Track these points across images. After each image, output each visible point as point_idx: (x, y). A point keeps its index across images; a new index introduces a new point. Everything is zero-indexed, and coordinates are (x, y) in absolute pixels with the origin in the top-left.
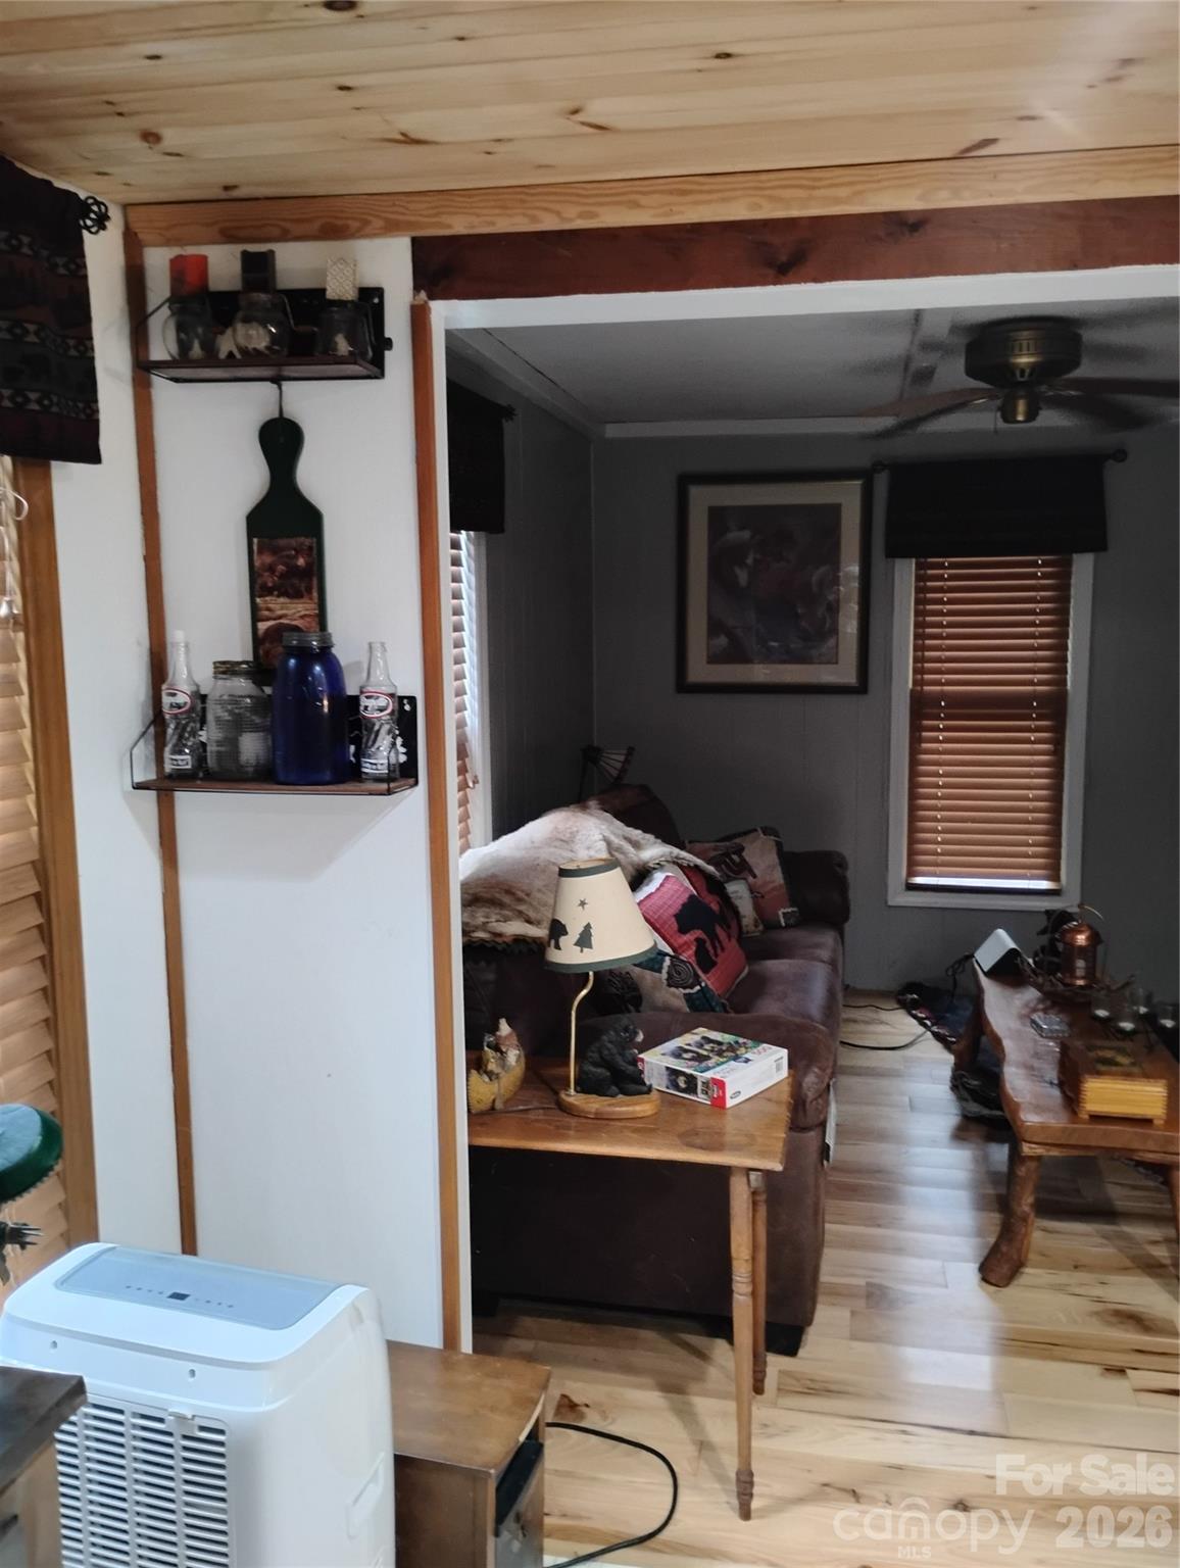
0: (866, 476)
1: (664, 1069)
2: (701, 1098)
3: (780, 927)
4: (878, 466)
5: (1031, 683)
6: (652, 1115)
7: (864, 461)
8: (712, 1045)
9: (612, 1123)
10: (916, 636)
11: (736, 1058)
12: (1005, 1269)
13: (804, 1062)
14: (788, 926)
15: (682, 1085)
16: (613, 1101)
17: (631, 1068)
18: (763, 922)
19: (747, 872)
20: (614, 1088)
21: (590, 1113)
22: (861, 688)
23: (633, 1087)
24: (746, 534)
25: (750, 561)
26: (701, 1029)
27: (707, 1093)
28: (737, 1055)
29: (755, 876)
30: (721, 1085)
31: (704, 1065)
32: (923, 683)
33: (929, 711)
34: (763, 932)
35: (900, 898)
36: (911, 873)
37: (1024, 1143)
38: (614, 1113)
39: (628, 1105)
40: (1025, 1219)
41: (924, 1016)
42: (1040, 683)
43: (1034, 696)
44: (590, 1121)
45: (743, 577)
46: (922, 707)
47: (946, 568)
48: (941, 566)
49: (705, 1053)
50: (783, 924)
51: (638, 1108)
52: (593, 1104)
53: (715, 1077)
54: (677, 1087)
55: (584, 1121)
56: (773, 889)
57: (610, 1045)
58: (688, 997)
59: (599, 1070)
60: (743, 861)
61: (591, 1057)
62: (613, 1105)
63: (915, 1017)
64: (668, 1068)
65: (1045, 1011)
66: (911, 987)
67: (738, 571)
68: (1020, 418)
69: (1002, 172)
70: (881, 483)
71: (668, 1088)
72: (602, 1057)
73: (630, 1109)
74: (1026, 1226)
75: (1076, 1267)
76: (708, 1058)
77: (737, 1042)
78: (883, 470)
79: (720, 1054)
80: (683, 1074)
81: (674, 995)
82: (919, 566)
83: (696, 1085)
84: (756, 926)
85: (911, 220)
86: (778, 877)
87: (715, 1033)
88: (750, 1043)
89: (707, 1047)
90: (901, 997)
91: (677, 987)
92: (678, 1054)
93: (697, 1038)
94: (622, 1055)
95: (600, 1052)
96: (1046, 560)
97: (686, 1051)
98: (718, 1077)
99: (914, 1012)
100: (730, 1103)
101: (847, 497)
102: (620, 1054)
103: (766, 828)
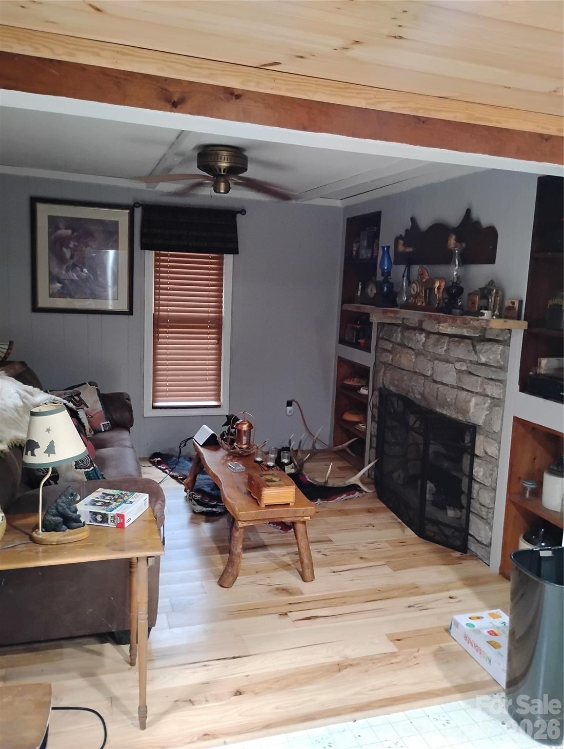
0: (131, 208)
1: (89, 512)
2: (110, 524)
3: (101, 431)
4: (137, 204)
5: (208, 312)
6: (87, 538)
7: (129, 201)
8: (109, 497)
9: (67, 545)
10: (156, 288)
11: (125, 502)
12: (231, 579)
13: (155, 499)
14: (105, 431)
15: (99, 519)
16: (65, 533)
17: (74, 514)
18: (93, 430)
19: (83, 405)
20: (64, 526)
21: (54, 542)
22: (130, 312)
23: (75, 524)
24: (69, 232)
25: (71, 245)
26: (100, 489)
27: (114, 522)
28: (124, 500)
29: (88, 407)
30: (122, 516)
31: (110, 507)
32: (159, 311)
33: (161, 324)
34: (93, 435)
35: (149, 413)
36: (154, 401)
37: (239, 522)
38: (67, 540)
39: (75, 534)
40: (239, 556)
41: (165, 468)
42: (211, 312)
43: (209, 318)
44: (54, 546)
45: (67, 253)
46: (158, 323)
47: (169, 256)
48: (166, 255)
49: (108, 501)
50: (103, 430)
51: (80, 535)
52: (54, 537)
53: (117, 513)
54: (96, 520)
55: (51, 546)
56: (97, 413)
57: (63, 504)
58: (87, 474)
59: (57, 518)
60: (81, 399)
61: (51, 512)
62: (65, 536)
63: (160, 469)
64: (90, 512)
65: (231, 460)
66: (156, 455)
67: (65, 250)
68: (222, 191)
69: (277, 79)
70: (138, 212)
71: (90, 522)
72: (58, 511)
73: (77, 536)
74: (239, 559)
75: (257, 572)
76: (109, 504)
77: (122, 493)
78: (139, 206)
79: (115, 501)
80: (100, 513)
81: (78, 473)
82: (156, 255)
83: (108, 519)
84: (90, 432)
85: (236, 93)
86: (99, 406)
87: (109, 490)
88: (128, 493)
89: (108, 498)
90: (152, 460)
91: (81, 469)
92: (94, 503)
93: (100, 494)
94: (69, 509)
95: (57, 509)
96: (213, 256)
97: (98, 501)
98: (120, 512)
99: (159, 466)
100: (126, 525)
101: (122, 217)
102: (68, 508)
103: (91, 382)
